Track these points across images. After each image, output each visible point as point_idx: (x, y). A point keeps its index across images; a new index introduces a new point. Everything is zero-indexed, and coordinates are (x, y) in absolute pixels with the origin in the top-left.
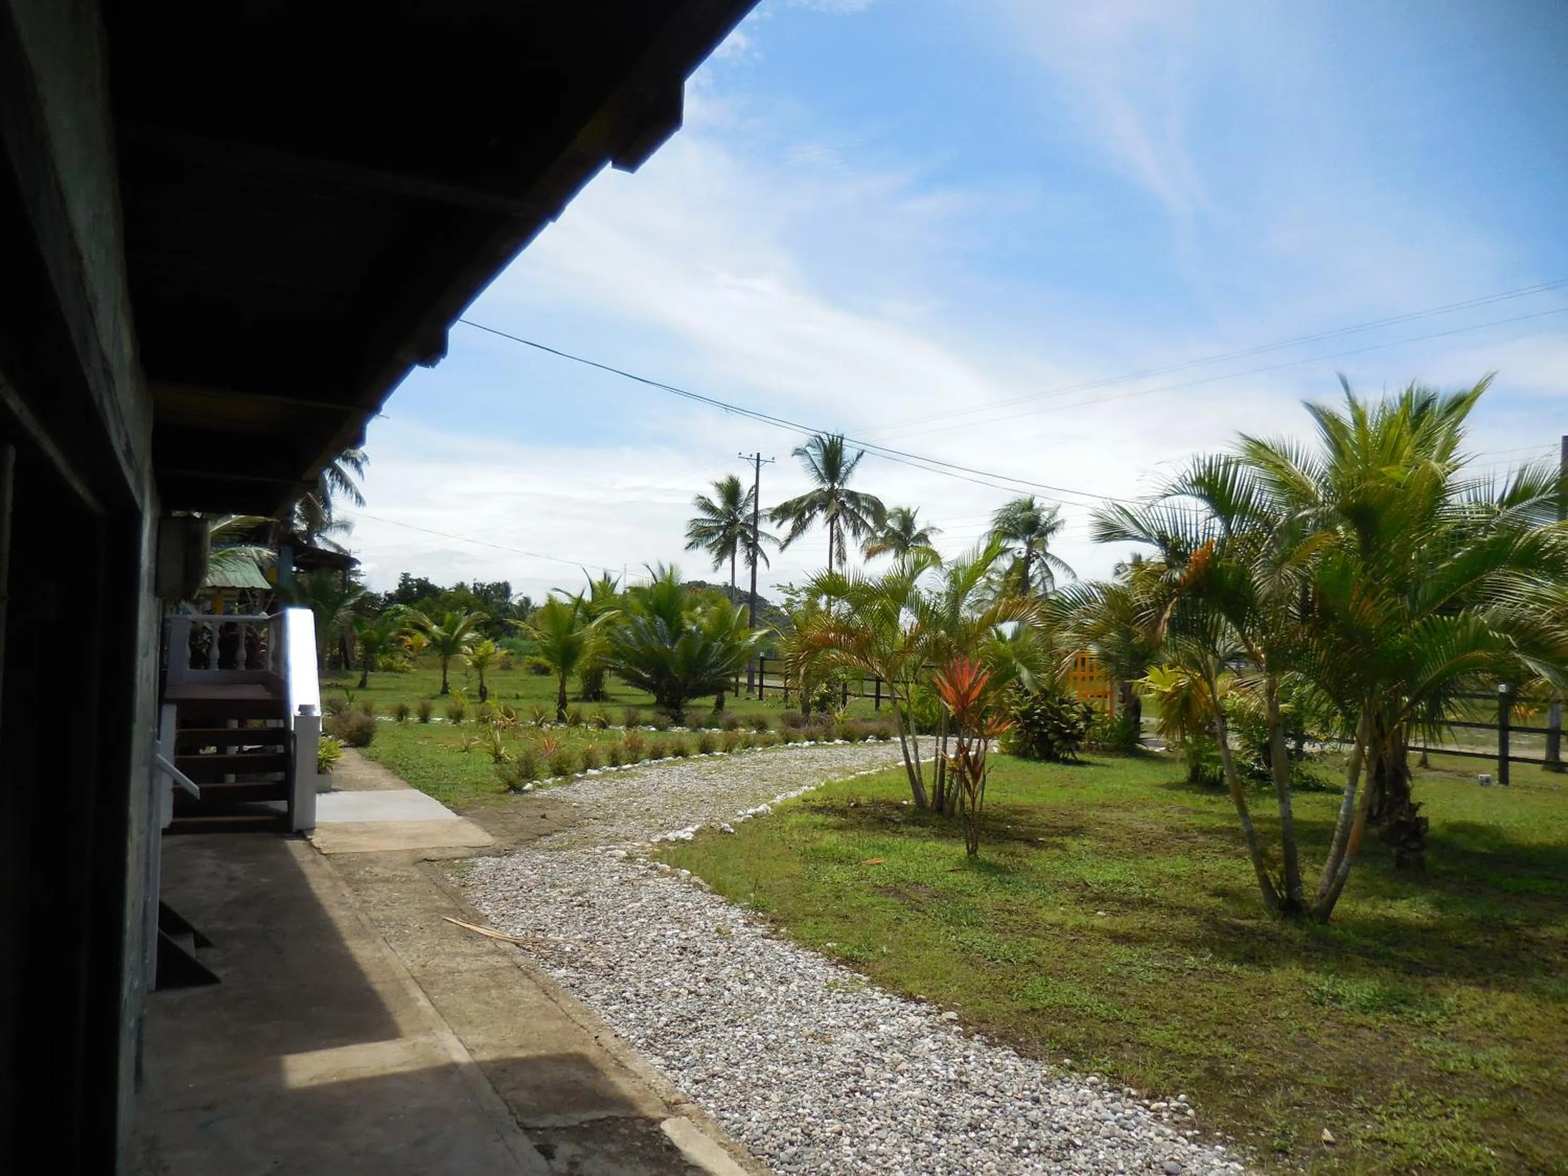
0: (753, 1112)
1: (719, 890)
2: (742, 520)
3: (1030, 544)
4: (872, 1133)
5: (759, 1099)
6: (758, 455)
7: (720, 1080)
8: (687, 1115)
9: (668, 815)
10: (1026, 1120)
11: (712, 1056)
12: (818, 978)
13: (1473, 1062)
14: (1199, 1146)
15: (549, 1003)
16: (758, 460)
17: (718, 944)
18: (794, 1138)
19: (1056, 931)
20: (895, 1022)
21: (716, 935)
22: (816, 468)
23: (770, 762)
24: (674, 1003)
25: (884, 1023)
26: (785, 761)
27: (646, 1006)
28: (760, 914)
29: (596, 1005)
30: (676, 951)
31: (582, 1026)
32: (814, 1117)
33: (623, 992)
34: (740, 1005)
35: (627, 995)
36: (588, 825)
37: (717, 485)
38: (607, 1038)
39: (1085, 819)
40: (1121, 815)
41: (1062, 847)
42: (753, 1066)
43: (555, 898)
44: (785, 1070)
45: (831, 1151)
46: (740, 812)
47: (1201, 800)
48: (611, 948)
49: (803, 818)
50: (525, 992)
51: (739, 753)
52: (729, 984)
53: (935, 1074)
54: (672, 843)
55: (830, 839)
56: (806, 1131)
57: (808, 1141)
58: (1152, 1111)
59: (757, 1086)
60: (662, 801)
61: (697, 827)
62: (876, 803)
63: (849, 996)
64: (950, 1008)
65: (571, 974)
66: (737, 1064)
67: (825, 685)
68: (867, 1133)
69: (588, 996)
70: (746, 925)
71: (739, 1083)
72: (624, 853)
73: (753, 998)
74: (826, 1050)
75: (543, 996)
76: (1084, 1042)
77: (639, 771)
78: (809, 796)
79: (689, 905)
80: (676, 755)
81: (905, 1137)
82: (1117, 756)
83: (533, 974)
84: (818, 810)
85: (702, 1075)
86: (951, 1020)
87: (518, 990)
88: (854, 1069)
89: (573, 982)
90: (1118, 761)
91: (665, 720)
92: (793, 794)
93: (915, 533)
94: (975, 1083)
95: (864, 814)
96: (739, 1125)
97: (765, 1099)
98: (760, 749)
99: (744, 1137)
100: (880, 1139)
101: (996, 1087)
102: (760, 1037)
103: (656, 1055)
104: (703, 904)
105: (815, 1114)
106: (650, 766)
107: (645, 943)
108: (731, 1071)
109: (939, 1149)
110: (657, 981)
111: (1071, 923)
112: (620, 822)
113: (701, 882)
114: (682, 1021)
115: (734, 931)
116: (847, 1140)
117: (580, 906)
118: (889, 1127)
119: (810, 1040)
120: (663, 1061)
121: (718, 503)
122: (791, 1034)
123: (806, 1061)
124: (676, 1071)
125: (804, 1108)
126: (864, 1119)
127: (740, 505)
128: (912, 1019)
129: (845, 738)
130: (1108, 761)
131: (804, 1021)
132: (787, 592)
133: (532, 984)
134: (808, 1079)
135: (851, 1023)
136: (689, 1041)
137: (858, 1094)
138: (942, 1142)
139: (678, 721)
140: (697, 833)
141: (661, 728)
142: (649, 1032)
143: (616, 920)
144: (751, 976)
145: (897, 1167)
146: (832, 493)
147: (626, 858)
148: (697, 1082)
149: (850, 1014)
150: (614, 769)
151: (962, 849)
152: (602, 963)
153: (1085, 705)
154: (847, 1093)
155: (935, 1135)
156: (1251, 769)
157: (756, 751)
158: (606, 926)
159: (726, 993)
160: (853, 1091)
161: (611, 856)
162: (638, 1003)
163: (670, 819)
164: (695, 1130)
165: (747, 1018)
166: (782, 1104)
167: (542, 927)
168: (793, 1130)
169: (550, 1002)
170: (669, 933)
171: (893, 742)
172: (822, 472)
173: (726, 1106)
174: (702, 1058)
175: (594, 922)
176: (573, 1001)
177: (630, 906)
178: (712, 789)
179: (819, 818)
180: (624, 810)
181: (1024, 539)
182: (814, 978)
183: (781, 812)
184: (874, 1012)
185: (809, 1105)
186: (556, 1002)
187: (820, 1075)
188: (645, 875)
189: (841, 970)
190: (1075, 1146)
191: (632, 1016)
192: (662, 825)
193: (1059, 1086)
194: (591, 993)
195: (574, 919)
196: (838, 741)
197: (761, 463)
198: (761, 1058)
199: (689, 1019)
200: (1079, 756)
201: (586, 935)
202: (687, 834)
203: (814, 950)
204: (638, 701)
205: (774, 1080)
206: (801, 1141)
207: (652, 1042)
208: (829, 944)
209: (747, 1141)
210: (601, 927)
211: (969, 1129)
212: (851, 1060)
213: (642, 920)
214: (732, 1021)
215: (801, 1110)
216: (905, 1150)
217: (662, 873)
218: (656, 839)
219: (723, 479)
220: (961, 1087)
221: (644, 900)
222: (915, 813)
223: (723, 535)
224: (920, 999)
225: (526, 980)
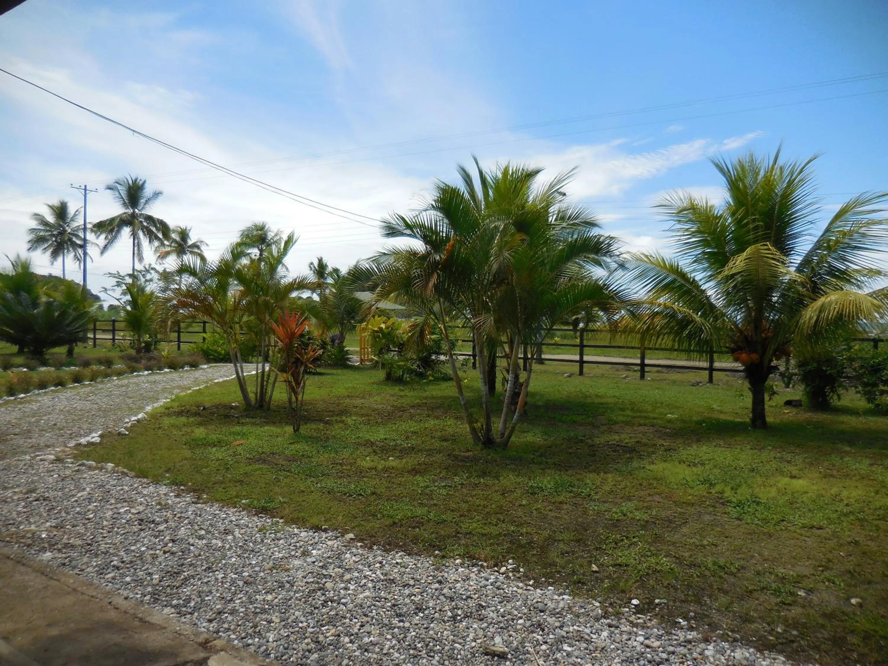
0: (268, 634)
1: (141, 474)
2: (69, 231)
3: (261, 251)
4: (359, 630)
5: (265, 623)
6: (85, 186)
7: (226, 615)
8: (222, 650)
9: (73, 427)
10: (445, 597)
11: (210, 598)
12: (250, 525)
13: (622, 511)
14: (541, 590)
15: (53, 583)
16: (85, 189)
17: (165, 514)
18: (309, 647)
19: (374, 472)
20: (320, 547)
21: (158, 507)
22: (122, 198)
23: (127, 386)
24: (157, 563)
25: (313, 549)
26: (137, 385)
27: (136, 569)
28: (182, 487)
29: (93, 577)
30: (136, 523)
31: (92, 596)
32: (312, 628)
33: (112, 561)
34: (207, 555)
35: (115, 563)
36: (11, 440)
37: (51, 207)
38: (119, 601)
39: (345, 405)
40: (363, 401)
41: (342, 422)
42: (244, 599)
43: (11, 497)
44: (269, 597)
45: (341, 650)
46: (127, 420)
47: (396, 389)
48: (81, 529)
49: (173, 420)
50: (27, 578)
51: (102, 382)
52: (191, 541)
53: (371, 578)
54: (85, 446)
55: (200, 432)
56: (314, 639)
57: (319, 647)
58: (503, 574)
59: (256, 613)
60: (62, 417)
61: (100, 432)
62: (217, 406)
63: (279, 535)
64: (347, 532)
65: (57, 555)
66: (231, 600)
67: (148, 336)
68: (356, 630)
69: (82, 570)
70: (177, 496)
71: (241, 614)
72: (52, 457)
73: (213, 548)
74: (289, 576)
75: (44, 577)
76: (436, 538)
77: (33, 398)
78: (169, 405)
79: (126, 488)
80: (56, 385)
81: (382, 627)
82: (338, 369)
83: (25, 561)
84: (180, 414)
85: (210, 615)
86: (352, 539)
87: (18, 577)
88: (317, 585)
89: (63, 562)
90: (339, 371)
91: (33, 363)
92: (156, 405)
93: (190, 242)
94: (398, 578)
95: (212, 414)
96: (265, 647)
97: (270, 622)
98: (115, 378)
99: (272, 655)
100: (368, 633)
101: (413, 578)
102: (236, 576)
103: (166, 606)
104: (136, 486)
105: (312, 625)
106: (39, 394)
107: (107, 521)
108: (230, 606)
109: (409, 630)
110: (133, 548)
111: (380, 467)
112: (37, 435)
113: (125, 470)
114: (171, 575)
115: (170, 502)
116: (347, 639)
117: (36, 500)
118: (368, 622)
119: (274, 571)
120: (173, 610)
121: (51, 219)
122: (257, 569)
123: (280, 587)
124: (188, 616)
125: (302, 622)
126: (348, 620)
127: (68, 220)
128: (330, 543)
129: (170, 367)
130: (334, 371)
131: (260, 558)
132: (116, 277)
133: (29, 570)
134: (289, 600)
135: (293, 553)
136: (185, 590)
137: (329, 603)
138: (407, 625)
139: (45, 363)
140: (101, 436)
141: (31, 369)
142: (150, 589)
143: (73, 508)
144: (203, 532)
145: (391, 651)
146: (133, 216)
147: (54, 460)
148: (210, 621)
149: (287, 547)
150: (12, 398)
151: (289, 429)
152: (79, 542)
153: (322, 340)
154: (322, 604)
155: (400, 621)
156: (415, 371)
157: (113, 380)
158: (68, 513)
159: (192, 548)
160: (326, 602)
161: (41, 460)
162: (128, 568)
163: (75, 429)
164: (236, 661)
165: (218, 564)
166: (283, 623)
167: (11, 522)
168: (306, 641)
169: (52, 581)
170: (122, 510)
171: (202, 369)
172: (127, 201)
173: (243, 635)
174: (203, 601)
175: (56, 511)
176: (70, 576)
177: (79, 495)
178: (95, 406)
179: (183, 419)
180: (36, 427)
181: (258, 248)
182: (247, 526)
183: (154, 417)
184: (302, 543)
185: (303, 619)
186: (58, 580)
187: (297, 595)
188: (78, 471)
189: (262, 517)
190: (483, 607)
191: (128, 579)
192: (71, 434)
193: (446, 570)
194: (84, 567)
195: (37, 511)
196: (167, 370)
197: (88, 192)
198: (247, 592)
199: (175, 573)
200: (318, 370)
201: (53, 523)
202: (95, 438)
203: (235, 507)
204: (8, 352)
205: (267, 606)
206: (315, 648)
207: (156, 596)
208: (244, 501)
209: (276, 658)
210: (63, 514)
211: (417, 611)
212: (312, 580)
213: (95, 504)
214: (209, 568)
215: (300, 625)
216: (389, 637)
217: (90, 468)
218: (72, 444)
219: (56, 202)
220: (391, 584)
221: (88, 489)
222: (245, 410)
223: (56, 241)
224: (325, 528)
225: (21, 567)
